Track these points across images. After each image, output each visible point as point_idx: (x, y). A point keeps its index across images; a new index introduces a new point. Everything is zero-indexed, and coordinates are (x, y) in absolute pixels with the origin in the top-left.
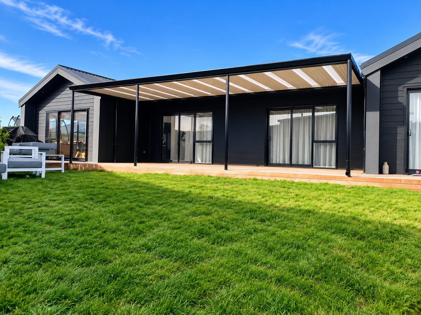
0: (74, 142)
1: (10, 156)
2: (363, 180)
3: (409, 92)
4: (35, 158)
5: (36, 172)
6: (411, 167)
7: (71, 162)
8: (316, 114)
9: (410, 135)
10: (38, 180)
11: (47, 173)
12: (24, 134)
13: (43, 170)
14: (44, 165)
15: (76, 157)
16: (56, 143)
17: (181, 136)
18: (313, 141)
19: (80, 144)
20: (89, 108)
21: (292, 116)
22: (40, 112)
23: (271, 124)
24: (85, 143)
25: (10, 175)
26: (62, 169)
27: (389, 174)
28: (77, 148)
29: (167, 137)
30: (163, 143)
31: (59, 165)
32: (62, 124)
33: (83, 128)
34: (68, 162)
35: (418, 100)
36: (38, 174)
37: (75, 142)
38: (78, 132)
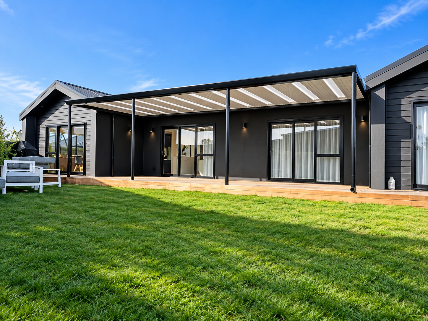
0: (72, 156)
1: (9, 170)
2: (369, 196)
3: (416, 105)
4: (33, 172)
5: (34, 186)
6: (418, 183)
7: (69, 176)
8: (319, 128)
9: (417, 149)
10: (35, 194)
11: (45, 187)
12: (24, 148)
13: (41, 185)
14: (41, 180)
15: (74, 171)
16: (56, 157)
17: (182, 150)
18: (316, 155)
19: (78, 158)
20: (86, 123)
21: (294, 130)
22: (41, 126)
23: (273, 138)
24: (83, 157)
25: (9, 189)
26: (59, 183)
27: (396, 189)
28: (76, 162)
29: (168, 151)
30: (164, 157)
31: (56, 179)
32: (62, 138)
33: (81, 142)
34: (66, 176)
35: (425, 114)
36: (36, 189)
37: (74, 155)
38: (76, 146)
